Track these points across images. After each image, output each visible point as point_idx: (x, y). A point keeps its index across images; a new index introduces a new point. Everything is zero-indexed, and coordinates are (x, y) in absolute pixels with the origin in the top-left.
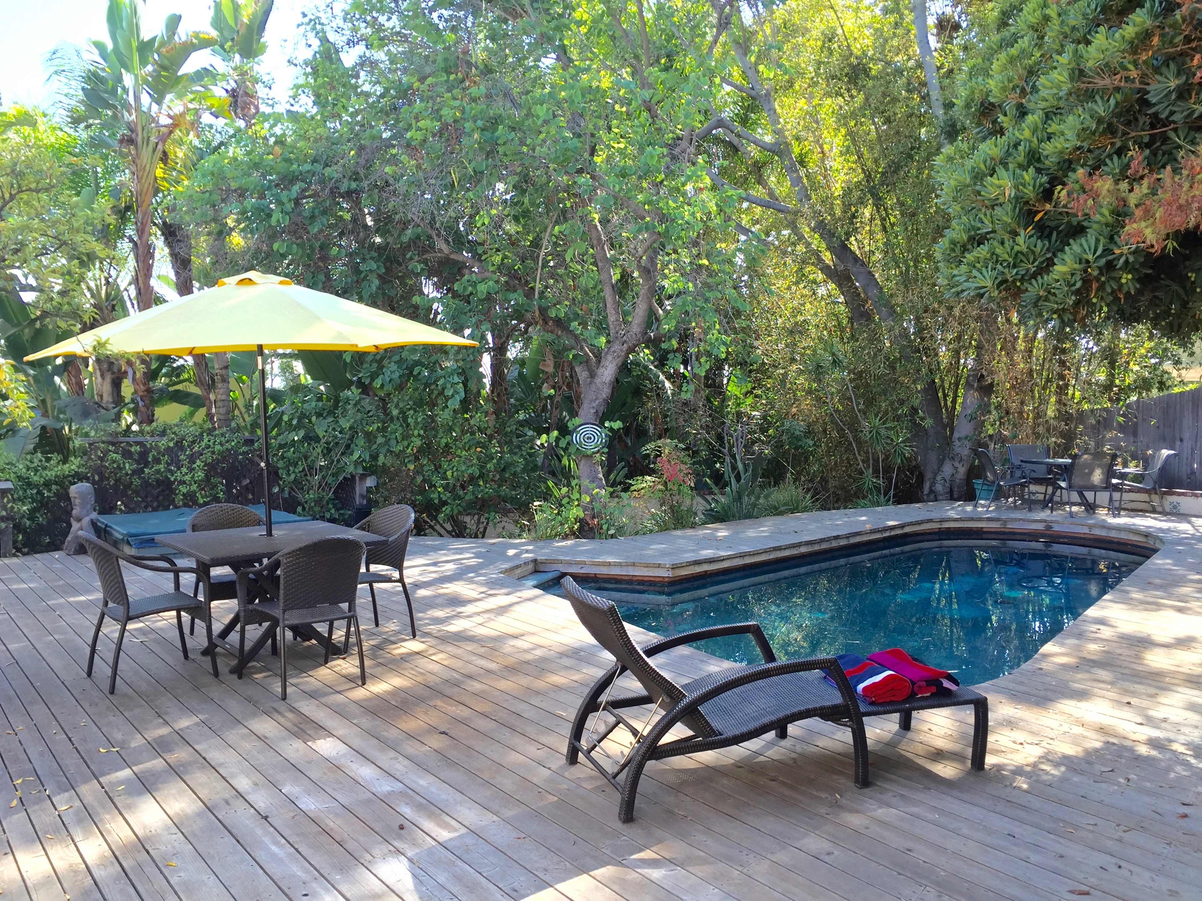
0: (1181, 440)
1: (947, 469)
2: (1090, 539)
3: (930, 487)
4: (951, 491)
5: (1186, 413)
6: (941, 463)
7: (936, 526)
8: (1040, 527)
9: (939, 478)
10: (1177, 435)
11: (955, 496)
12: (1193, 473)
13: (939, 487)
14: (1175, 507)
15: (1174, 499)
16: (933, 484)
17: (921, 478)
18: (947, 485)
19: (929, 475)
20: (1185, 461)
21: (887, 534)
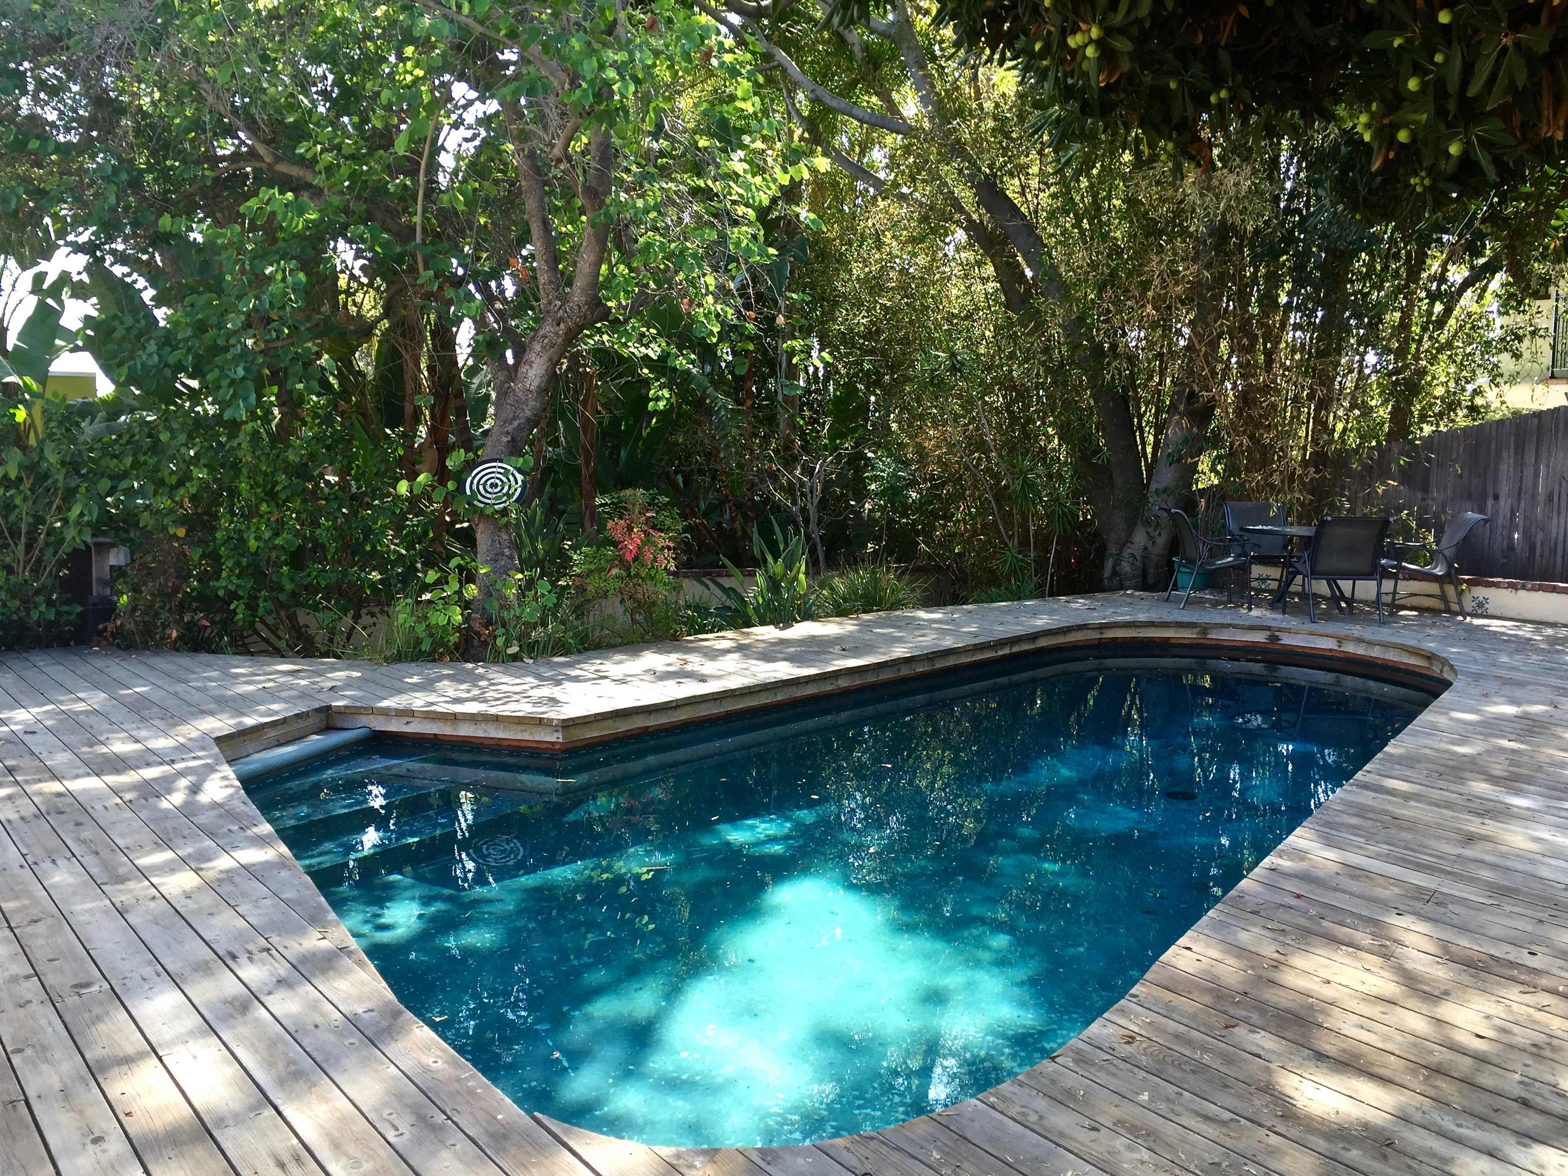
0: (1496, 497)
1: (1140, 538)
2: (1339, 659)
3: (1114, 567)
4: (1144, 573)
5: (1505, 455)
6: (1130, 531)
7: (1096, 635)
8: (1260, 637)
9: (1126, 553)
10: (1490, 489)
11: (1151, 581)
12: (1511, 548)
13: (1126, 567)
14: (1480, 605)
15: (1480, 592)
16: (1117, 563)
17: (1102, 551)
18: (1139, 564)
19: (1113, 549)
20: (1500, 530)
21: (1006, 651)
